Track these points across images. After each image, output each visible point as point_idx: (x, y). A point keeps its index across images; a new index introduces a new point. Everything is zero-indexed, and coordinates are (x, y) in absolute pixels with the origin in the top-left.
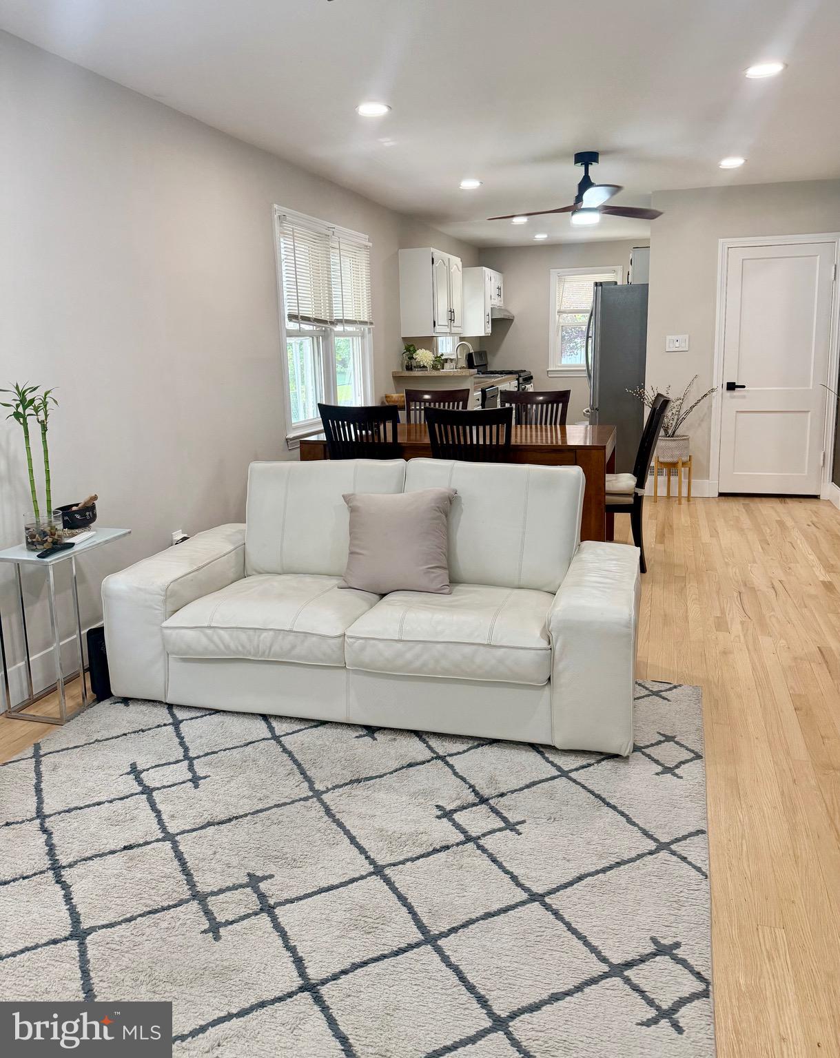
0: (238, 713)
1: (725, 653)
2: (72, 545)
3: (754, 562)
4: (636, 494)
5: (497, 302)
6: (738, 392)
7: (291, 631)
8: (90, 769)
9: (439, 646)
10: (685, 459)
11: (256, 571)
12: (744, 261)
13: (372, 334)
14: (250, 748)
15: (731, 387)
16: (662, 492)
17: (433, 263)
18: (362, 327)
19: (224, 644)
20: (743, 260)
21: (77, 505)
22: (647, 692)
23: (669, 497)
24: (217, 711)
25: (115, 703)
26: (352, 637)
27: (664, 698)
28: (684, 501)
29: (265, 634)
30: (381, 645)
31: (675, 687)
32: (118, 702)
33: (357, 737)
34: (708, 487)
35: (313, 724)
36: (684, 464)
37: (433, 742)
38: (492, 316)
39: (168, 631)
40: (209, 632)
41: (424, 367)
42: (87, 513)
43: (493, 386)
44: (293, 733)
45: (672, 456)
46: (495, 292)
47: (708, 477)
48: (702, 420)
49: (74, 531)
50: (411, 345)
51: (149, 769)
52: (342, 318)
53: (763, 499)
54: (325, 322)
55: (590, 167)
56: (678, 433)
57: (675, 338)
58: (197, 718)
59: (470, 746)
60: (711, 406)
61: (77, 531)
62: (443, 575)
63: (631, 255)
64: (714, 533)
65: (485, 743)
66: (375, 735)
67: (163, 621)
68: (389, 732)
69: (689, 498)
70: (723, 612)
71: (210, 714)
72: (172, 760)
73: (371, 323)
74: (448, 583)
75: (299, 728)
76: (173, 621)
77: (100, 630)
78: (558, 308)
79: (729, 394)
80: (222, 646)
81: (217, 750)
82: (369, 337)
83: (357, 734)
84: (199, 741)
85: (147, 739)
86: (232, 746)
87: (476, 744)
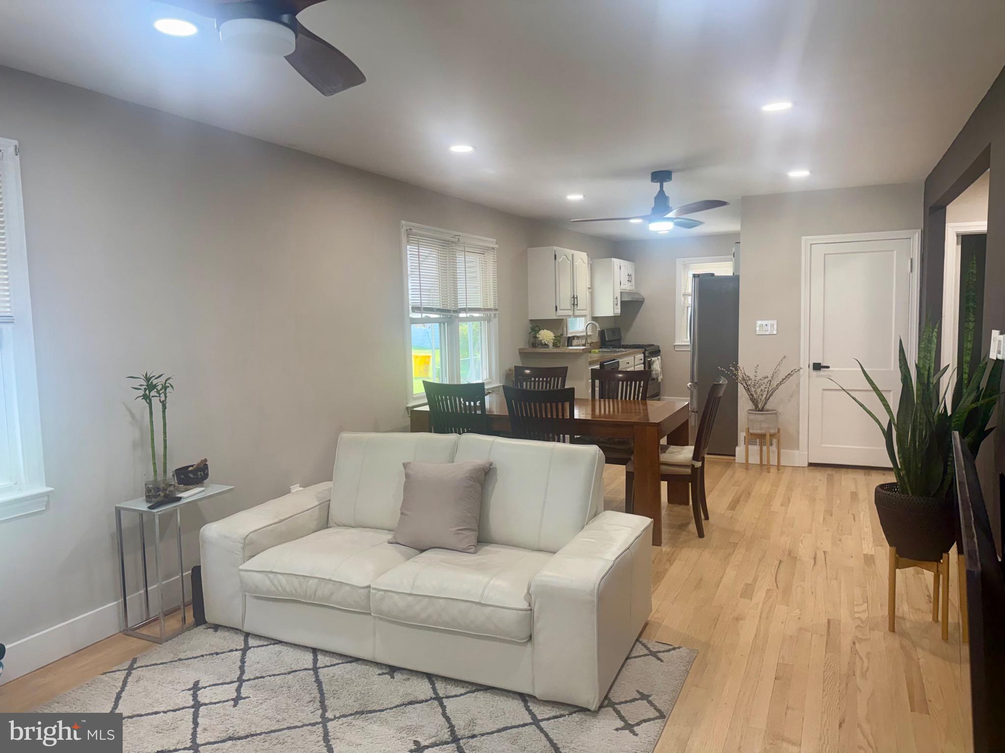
0: (295, 645)
1: (737, 619)
2: (180, 499)
3: (810, 532)
4: (693, 466)
5: (627, 287)
6: (823, 372)
7: (330, 580)
8: (162, 683)
9: (441, 601)
10: (772, 431)
11: (336, 523)
12: (826, 256)
13: (497, 319)
14: (291, 676)
15: (817, 367)
16: (754, 459)
17: (555, 259)
18: (488, 313)
19: (281, 586)
20: (825, 254)
21: (192, 466)
22: (646, 652)
23: (761, 465)
24: (280, 642)
25: (207, 628)
26: (374, 589)
27: (659, 659)
28: (773, 470)
29: (311, 581)
30: (396, 597)
31: (674, 649)
32: (210, 628)
33: (379, 674)
34: (798, 457)
35: (350, 659)
36: (772, 436)
37: (439, 685)
38: (621, 299)
39: (243, 573)
40: (271, 576)
41: (545, 344)
42: (199, 473)
43: (614, 360)
44: (331, 665)
45: (761, 429)
46: (624, 279)
47: (798, 448)
48: (791, 397)
49: (188, 487)
50: (537, 325)
51: (206, 687)
52: (465, 307)
53: (850, 470)
54: (449, 311)
55: (665, 184)
56: (767, 407)
57: (764, 323)
58: (262, 646)
59: (468, 690)
60: (799, 384)
61: (191, 487)
62: (472, 536)
63: (734, 249)
64: (787, 502)
65: (482, 688)
66: (395, 674)
67: (241, 565)
68: (407, 672)
69: (779, 467)
70: (755, 580)
71: (274, 644)
72: (228, 680)
73: (496, 310)
74: (475, 544)
75: (337, 662)
76: (250, 565)
77: (199, 567)
78: (683, 292)
79: (815, 373)
80: (280, 588)
81: (265, 675)
82: (495, 321)
83: (380, 672)
84: (255, 666)
85: (217, 662)
86: (279, 673)
87: (474, 688)
